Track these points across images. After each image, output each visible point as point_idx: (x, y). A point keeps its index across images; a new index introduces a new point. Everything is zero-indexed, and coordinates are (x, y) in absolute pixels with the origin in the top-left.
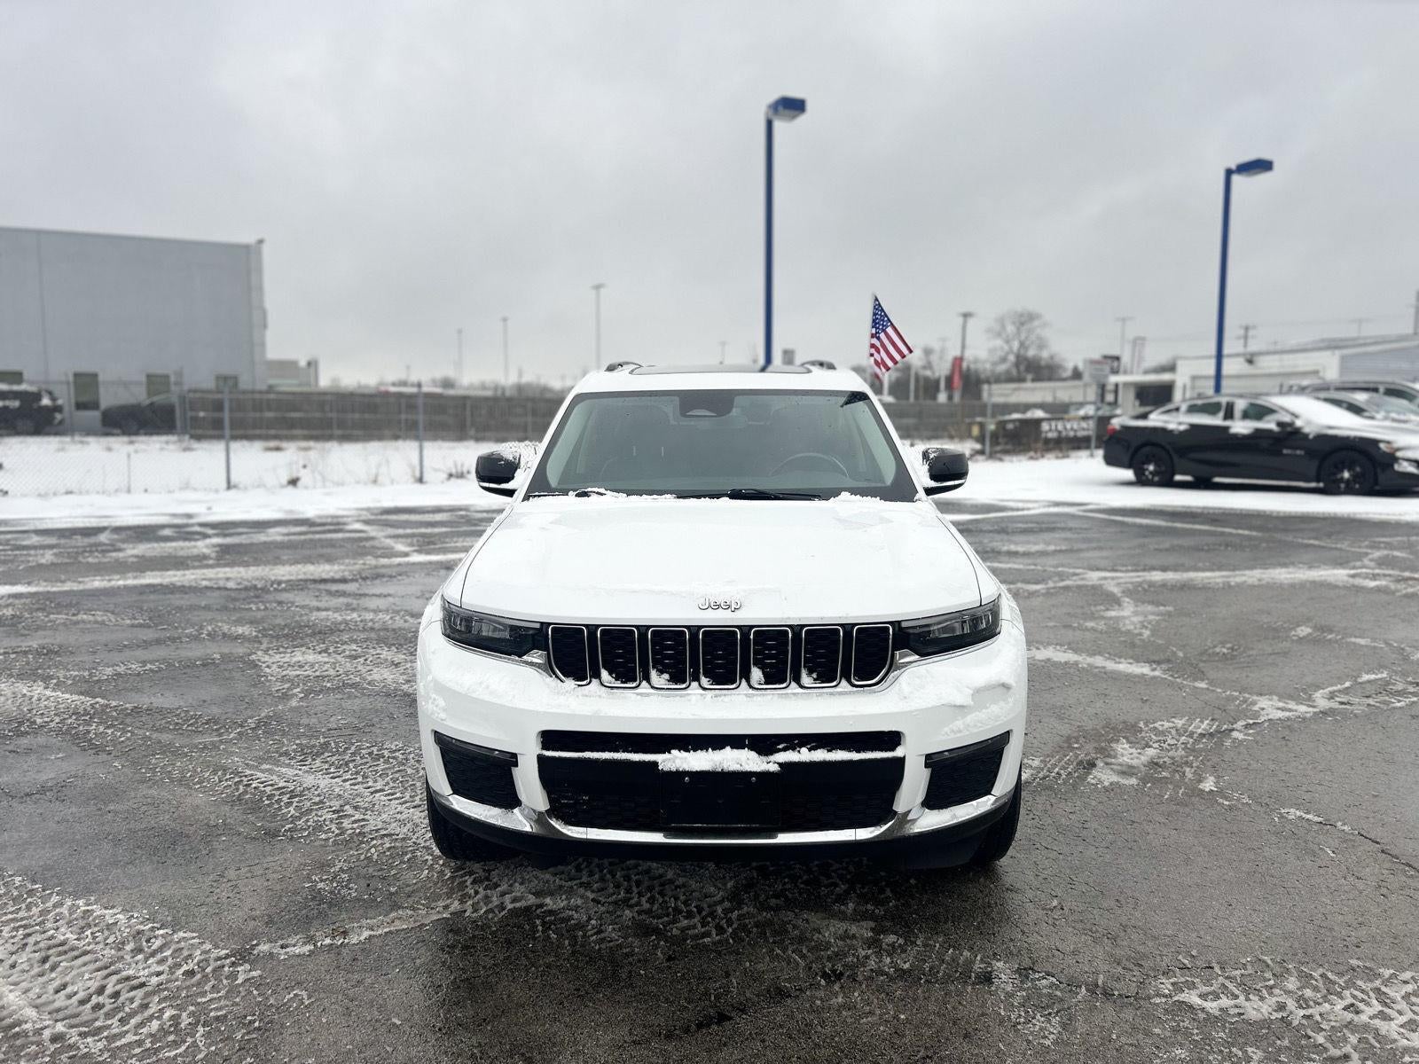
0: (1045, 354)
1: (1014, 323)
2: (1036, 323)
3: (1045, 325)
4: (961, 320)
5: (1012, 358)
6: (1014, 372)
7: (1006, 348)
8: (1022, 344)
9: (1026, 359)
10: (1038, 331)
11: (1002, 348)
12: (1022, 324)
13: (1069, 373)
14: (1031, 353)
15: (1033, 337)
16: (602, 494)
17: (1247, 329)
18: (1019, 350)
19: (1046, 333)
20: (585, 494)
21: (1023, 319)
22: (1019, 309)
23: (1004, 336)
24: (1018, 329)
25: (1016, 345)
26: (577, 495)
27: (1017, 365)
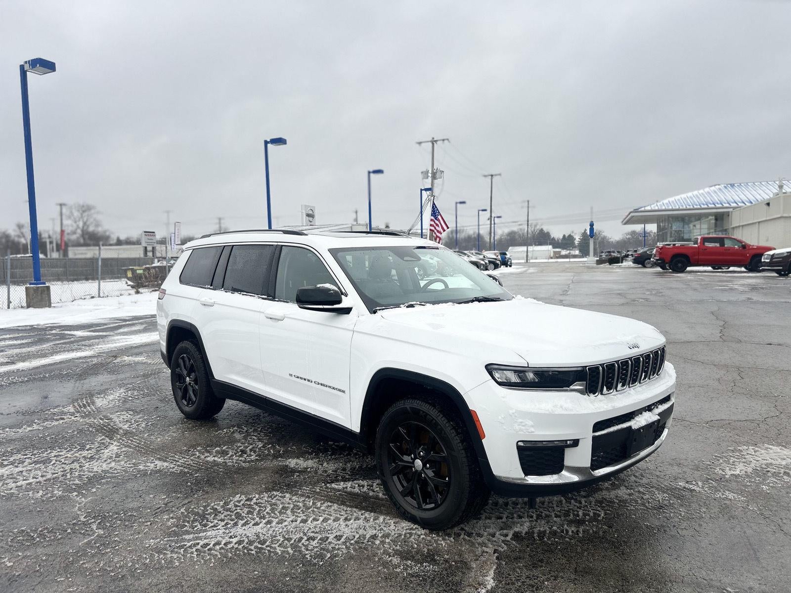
0: (100, 229)
1: (78, 211)
2: (93, 211)
3: (98, 213)
4: (59, 207)
5: (79, 231)
6: (82, 241)
7: (75, 225)
8: (85, 224)
9: (88, 233)
10: (95, 216)
11: (72, 226)
12: (84, 211)
13: (115, 241)
14: (91, 229)
15: (92, 220)
16: (424, 305)
17: (220, 219)
18: (83, 227)
19: (99, 217)
20: (412, 306)
21: (84, 209)
22: (81, 203)
23: (72, 218)
24: (82, 214)
25: (81, 224)
26: (407, 307)
27: (83, 235)
